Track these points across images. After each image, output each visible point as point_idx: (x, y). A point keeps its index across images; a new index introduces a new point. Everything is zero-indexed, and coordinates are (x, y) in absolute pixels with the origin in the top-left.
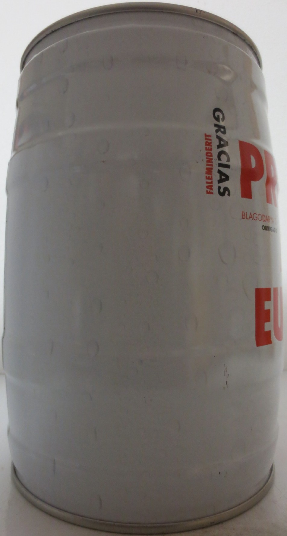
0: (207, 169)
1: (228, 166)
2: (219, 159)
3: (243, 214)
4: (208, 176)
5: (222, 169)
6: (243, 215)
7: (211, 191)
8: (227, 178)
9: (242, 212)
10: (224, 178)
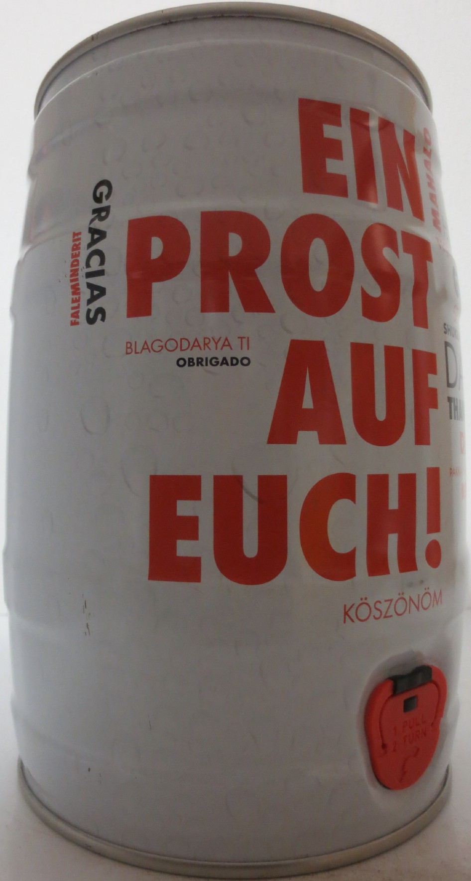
0: (73, 287)
1: (101, 273)
2: (88, 265)
3: (129, 345)
4: (74, 297)
5: (92, 280)
6: (127, 348)
7: (77, 320)
8: (102, 291)
9: (127, 343)
10: (98, 292)
